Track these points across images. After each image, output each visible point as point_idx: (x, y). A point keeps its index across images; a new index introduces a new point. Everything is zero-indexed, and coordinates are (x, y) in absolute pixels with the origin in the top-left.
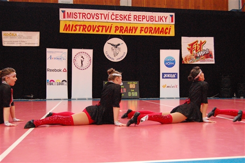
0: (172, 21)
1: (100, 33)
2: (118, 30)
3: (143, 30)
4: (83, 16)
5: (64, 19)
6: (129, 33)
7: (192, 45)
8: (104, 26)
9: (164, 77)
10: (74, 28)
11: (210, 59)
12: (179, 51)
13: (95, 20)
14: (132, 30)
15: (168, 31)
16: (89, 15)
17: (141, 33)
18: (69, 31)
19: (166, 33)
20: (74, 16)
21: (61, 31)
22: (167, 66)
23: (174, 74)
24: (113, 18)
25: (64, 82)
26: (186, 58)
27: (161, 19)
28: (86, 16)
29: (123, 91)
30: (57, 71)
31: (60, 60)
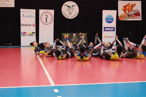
9: (105, 30)
11: (138, 17)
12: (116, 11)
22: (107, 22)
23: (113, 28)
25: (33, 34)
26: (121, 16)
29: (76, 40)
30: (28, 25)
31: (30, 17)
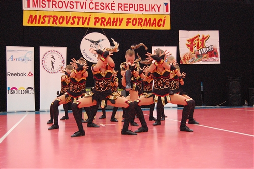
0: (167, 11)
1: (75, 26)
2: (98, 22)
3: (130, 22)
4: (53, 4)
5: (29, 9)
6: (113, 25)
7: (192, 40)
8: (80, 18)
10: (42, 20)
11: (215, 58)
12: (176, 48)
13: (68, 9)
14: (117, 22)
15: (161, 23)
16: (61, 4)
17: (127, 25)
18: (35, 23)
19: (159, 26)
20: (41, 4)
21: (25, 24)
24: (92, 8)
25: (30, 89)
26: (184, 57)
27: (153, 8)
28: (57, 5)
30: (20, 75)
31: (24, 61)
